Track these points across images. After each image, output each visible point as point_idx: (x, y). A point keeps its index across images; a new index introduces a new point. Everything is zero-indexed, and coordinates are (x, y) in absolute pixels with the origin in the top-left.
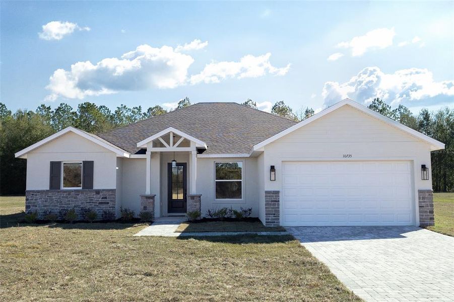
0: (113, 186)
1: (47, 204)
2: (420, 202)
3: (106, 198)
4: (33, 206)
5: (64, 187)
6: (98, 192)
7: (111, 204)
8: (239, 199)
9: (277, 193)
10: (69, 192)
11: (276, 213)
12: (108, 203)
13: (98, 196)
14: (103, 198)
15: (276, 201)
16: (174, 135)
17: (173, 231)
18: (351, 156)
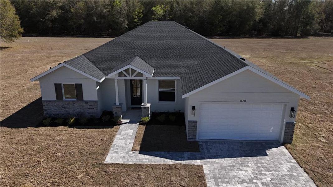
0: (96, 99)
1: (56, 108)
2: (285, 130)
3: (92, 106)
4: (48, 109)
5: (65, 98)
6: (87, 102)
7: (96, 109)
9: (196, 122)
10: (69, 102)
11: (194, 134)
12: (94, 109)
13: (87, 104)
14: (90, 106)
15: (195, 127)
16: (132, 69)
17: (131, 146)
18: (245, 101)
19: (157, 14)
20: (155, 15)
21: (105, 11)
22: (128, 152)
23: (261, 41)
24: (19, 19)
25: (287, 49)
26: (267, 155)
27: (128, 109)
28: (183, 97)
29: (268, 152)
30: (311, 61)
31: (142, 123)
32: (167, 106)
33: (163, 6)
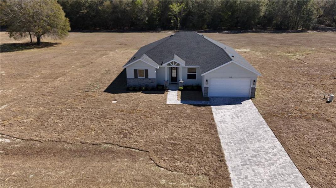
0: (155, 77)
1: (134, 82)
2: (251, 91)
3: (153, 81)
4: (130, 83)
5: (139, 77)
6: (150, 79)
7: (154, 83)
8: (194, 80)
9: (208, 87)
10: (141, 79)
11: (207, 93)
14: (151, 81)
15: (207, 90)
16: (175, 62)
17: (177, 99)
18: (231, 77)
19: (173, 10)
20: (171, 12)
21: (128, 9)
22: (176, 101)
23: (264, 35)
24: (69, 21)
25: (281, 44)
26: (241, 104)
27: (170, 84)
28: (202, 75)
29: (242, 103)
30: (294, 54)
31: (179, 90)
32: (192, 82)
33: (179, 4)
